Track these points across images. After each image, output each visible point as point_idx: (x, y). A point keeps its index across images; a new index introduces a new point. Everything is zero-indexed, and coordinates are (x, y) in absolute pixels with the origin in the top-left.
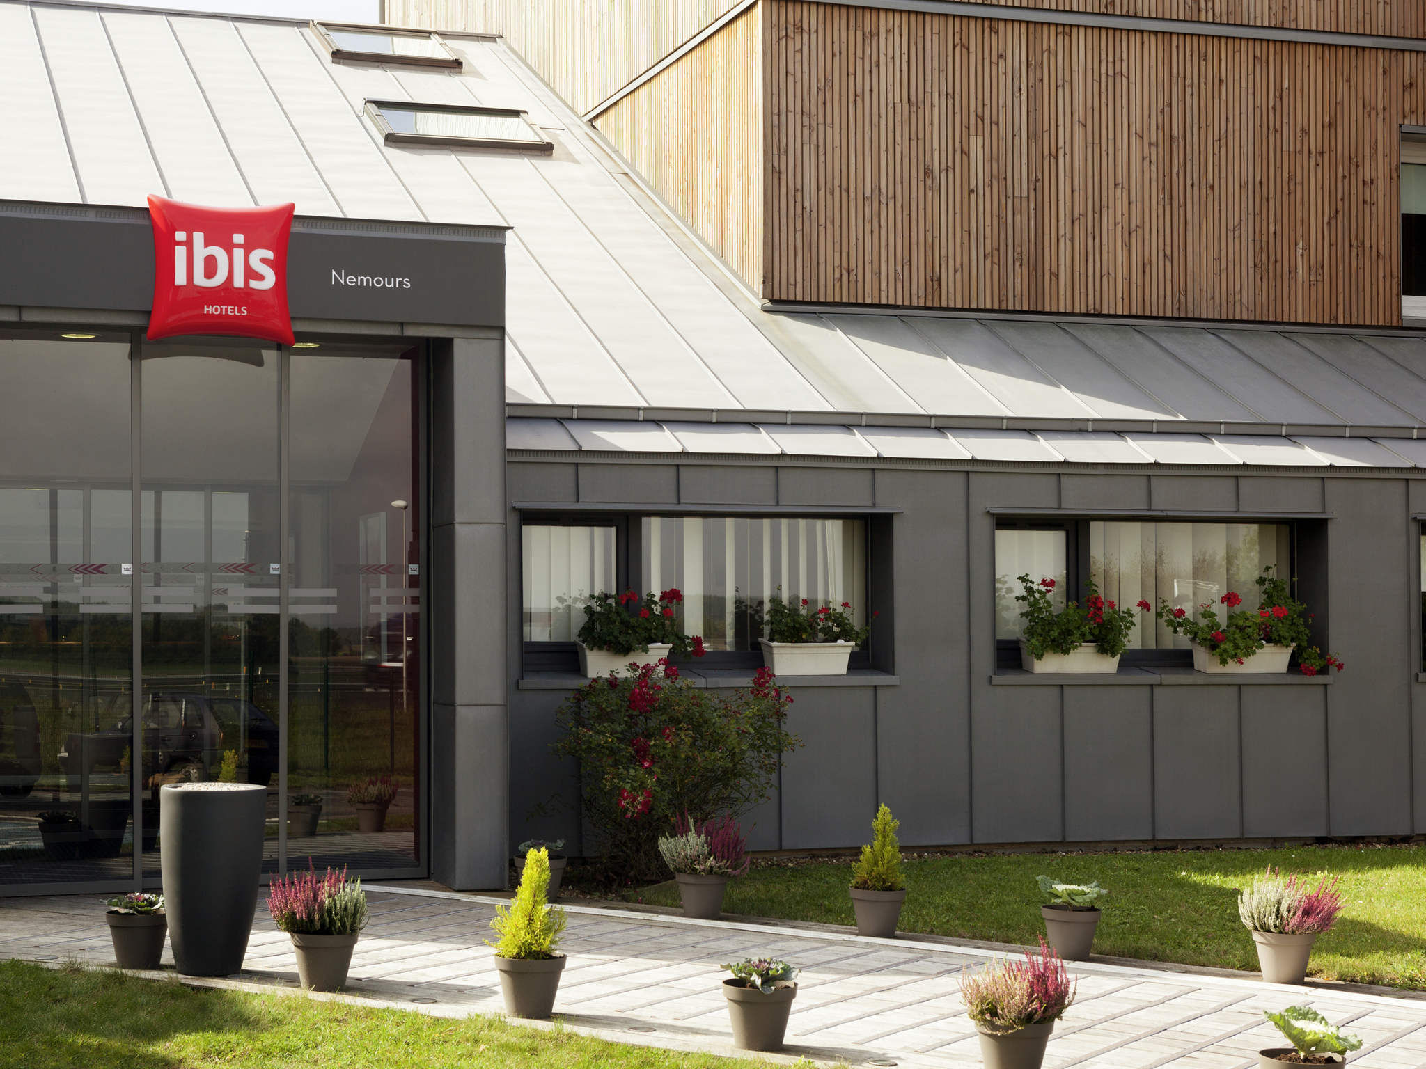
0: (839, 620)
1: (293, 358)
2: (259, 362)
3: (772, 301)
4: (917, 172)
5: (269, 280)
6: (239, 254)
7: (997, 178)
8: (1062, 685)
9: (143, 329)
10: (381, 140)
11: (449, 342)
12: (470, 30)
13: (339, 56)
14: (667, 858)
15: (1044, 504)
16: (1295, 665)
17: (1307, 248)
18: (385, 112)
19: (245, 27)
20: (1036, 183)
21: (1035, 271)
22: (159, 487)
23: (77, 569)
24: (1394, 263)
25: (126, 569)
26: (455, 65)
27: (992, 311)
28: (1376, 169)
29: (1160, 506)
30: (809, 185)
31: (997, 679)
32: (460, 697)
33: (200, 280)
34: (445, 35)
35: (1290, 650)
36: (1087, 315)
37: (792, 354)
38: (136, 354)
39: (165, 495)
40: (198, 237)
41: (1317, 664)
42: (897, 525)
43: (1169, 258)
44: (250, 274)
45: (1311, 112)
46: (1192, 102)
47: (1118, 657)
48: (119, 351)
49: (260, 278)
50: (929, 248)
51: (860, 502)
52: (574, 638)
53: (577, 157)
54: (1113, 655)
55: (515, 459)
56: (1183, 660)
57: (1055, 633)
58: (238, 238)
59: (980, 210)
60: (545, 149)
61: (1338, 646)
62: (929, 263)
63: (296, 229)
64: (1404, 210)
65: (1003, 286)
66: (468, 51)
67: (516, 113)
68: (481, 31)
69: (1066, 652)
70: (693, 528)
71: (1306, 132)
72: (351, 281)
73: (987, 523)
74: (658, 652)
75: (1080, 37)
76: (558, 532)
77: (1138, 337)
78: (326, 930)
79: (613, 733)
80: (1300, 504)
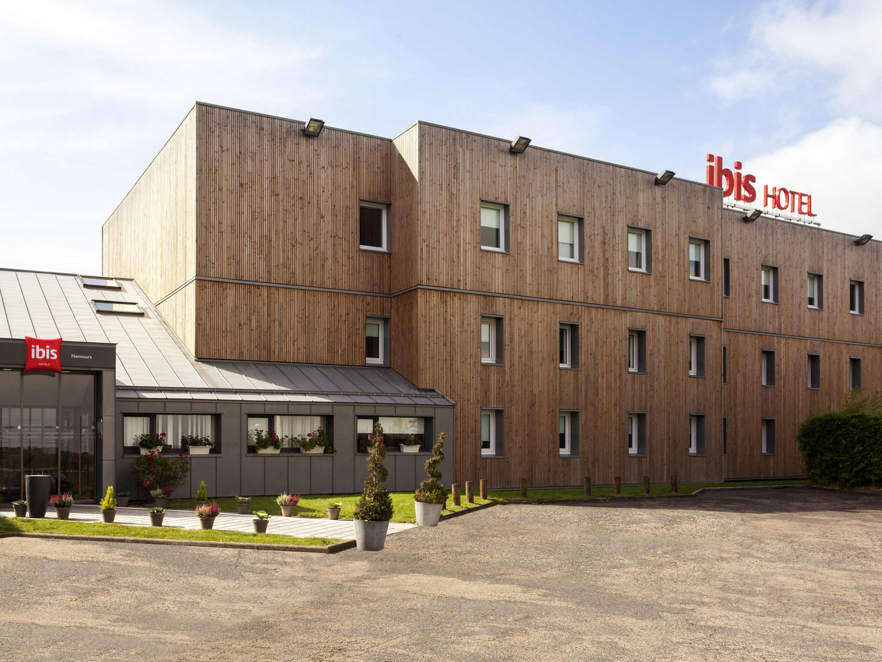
0: (207, 440)
1: (63, 375)
2: (54, 376)
3: (198, 358)
4: (237, 325)
5: (55, 357)
6: (48, 351)
7: (259, 327)
8: (265, 456)
9: (24, 368)
10: (95, 312)
11: (102, 372)
12: (126, 277)
13: (86, 286)
14: (152, 495)
15: (261, 411)
16: (325, 451)
17: (341, 345)
18: (97, 303)
19: (59, 277)
20: (269, 328)
21: (269, 350)
22: (30, 407)
23: (7, 428)
24: (364, 350)
25: (19, 427)
26: (119, 289)
27: (257, 361)
28: (360, 325)
29: (291, 412)
30: (208, 328)
31: (248, 455)
32: (104, 458)
33: (38, 357)
34: (117, 279)
35: (324, 448)
36: (283, 362)
37: (200, 373)
38: (22, 374)
39: (33, 409)
40: (38, 347)
41: (330, 451)
42: (222, 416)
43: (304, 347)
44: (51, 355)
45: (343, 311)
46: (311, 307)
47: (279, 450)
48: (18, 373)
49: (53, 356)
50: (240, 344)
51: (213, 411)
52: (138, 445)
53: (151, 317)
54: (278, 449)
55: (118, 399)
56: (298, 450)
57: (263, 443)
58: (48, 347)
59: (254, 334)
60: (141, 315)
61: (336, 446)
62: (240, 349)
63: (63, 344)
64: (367, 335)
65: (260, 355)
66: (125, 285)
67: (134, 304)
68: (129, 278)
69: (266, 448)
70: (170, 418)
71: (341, 316)
72: (76, 357)
73: (246, 416)
74: (160, 448)
75: (281, 291)
76: (134, 419)
77: (295, 368)
78: (63, 506)
79: (143, 467)
80: (327, 411)
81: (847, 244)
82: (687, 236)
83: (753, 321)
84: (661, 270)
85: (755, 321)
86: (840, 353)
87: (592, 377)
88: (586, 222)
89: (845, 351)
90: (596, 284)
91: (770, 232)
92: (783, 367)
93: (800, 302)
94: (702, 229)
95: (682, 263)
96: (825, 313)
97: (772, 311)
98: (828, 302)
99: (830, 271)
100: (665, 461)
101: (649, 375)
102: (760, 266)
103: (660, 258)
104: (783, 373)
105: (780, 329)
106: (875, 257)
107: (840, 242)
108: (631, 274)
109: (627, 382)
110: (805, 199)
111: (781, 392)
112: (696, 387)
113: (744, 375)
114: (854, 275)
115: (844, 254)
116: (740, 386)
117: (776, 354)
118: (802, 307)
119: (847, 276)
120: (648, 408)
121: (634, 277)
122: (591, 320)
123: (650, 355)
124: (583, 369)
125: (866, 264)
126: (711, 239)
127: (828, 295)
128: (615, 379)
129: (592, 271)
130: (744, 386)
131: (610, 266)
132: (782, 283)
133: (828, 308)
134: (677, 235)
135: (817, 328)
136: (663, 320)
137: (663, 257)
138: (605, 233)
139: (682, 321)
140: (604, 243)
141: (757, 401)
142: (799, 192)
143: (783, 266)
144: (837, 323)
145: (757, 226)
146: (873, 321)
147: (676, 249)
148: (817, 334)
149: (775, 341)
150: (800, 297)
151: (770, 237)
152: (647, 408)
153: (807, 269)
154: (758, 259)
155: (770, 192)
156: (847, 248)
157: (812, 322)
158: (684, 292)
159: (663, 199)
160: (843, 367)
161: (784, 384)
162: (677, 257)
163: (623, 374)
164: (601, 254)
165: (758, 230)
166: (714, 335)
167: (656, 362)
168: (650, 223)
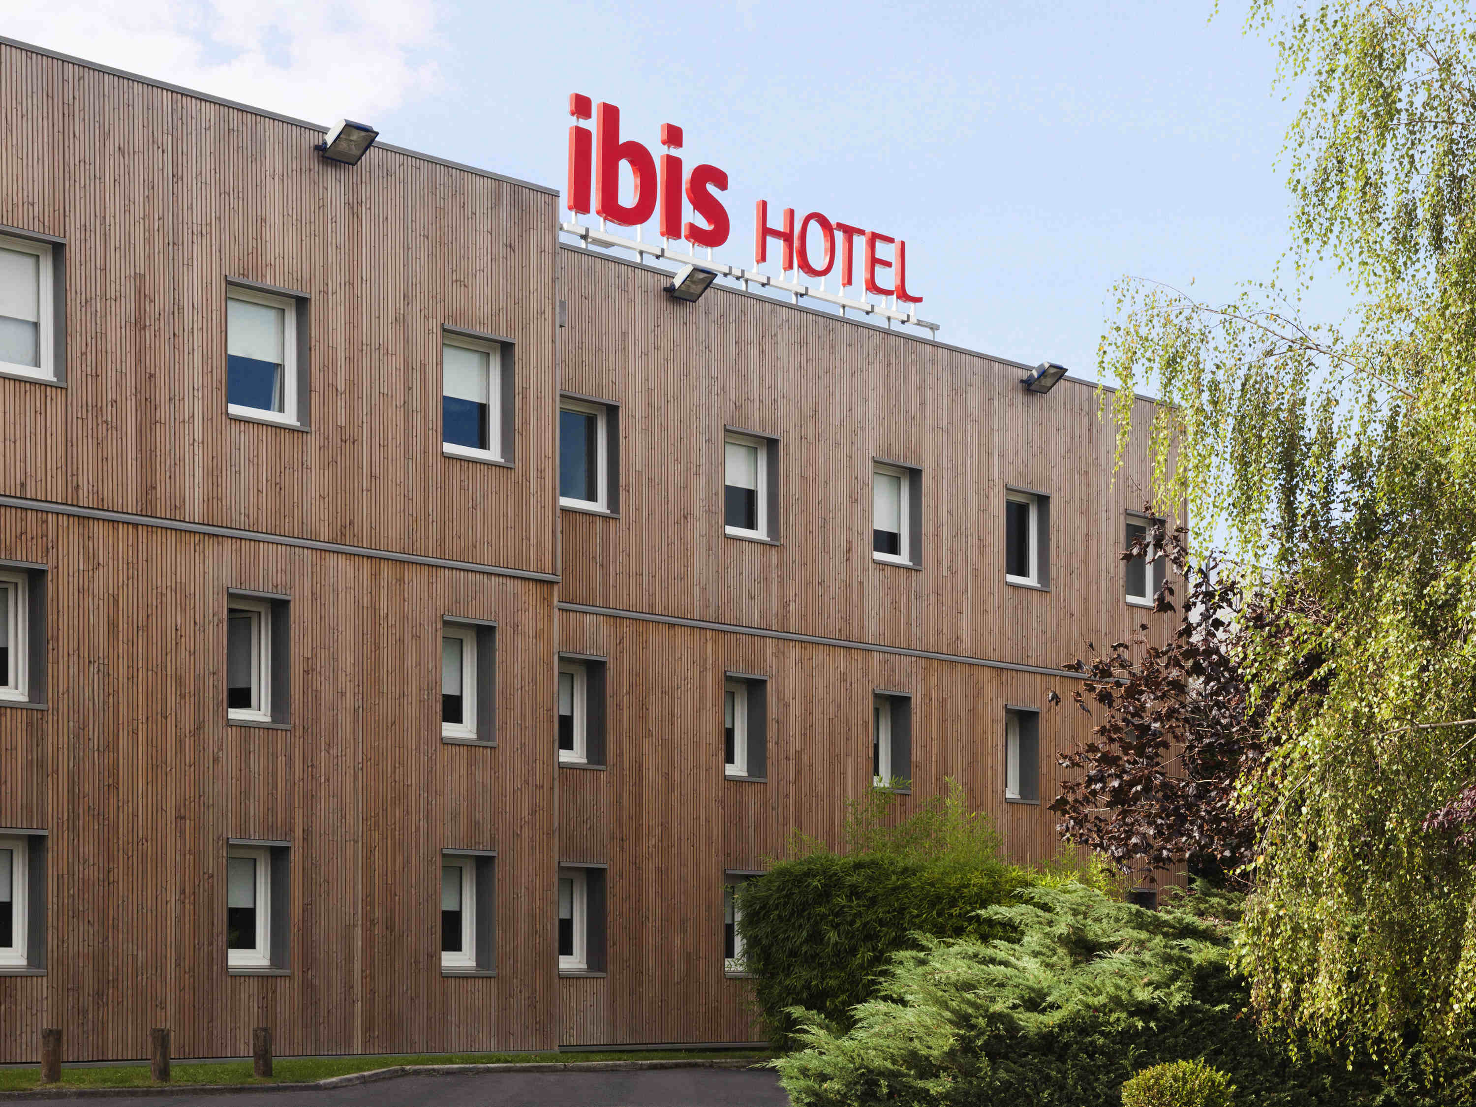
81: (998, 387)
82: (434, 325)
83: (697, 591)
84: (342, 421)
85: (704, 589)
86: (975, 694)
87: (94, 733)
88: (73, 254)
89: (990, 689)
90: (112, 448)
91: (752, 333)
92: (794, 728)
93: (849, 542)
94: (487, 309)
95: (416, 404)
96: (927, 579)
97: (757, 566)
98: (938, 547)
99: (945, 460)
100: (358, 988)
101: (299, 732)
102: (721, 433)
103: (341, 386)
104: (795, 744)
105: (786, 617)
106: (1084, 431)
107: (977, 380)
108: (235, 427)
109: (221, 749)
110: (884, 251)
111: (788, 796)
112: (464, 772)
113: (668, 745)
114: (1021, 474)
115: (989, 414)
116: (652, 775)
117: (770, 687)
118: (854, 556)
119: (996, 475)
120: (298, 832)
121: (246, 438)
122: (91, 558)
123: (306, 672)
124: (63, 707)
125: (1058, 445)
126: (516, 339)
127: (938, 526)
128: (180, 742)
129: (98, 410)
130: (666, 776)
131: (162, 396)
132: (791, 488)
133: (939, 562)
134: (401, 321)
135: (903, 620)
136: (351, 574)
137: (353, 384)
138: (142, 296)
139: (416, 580)
140: (140, 325)
141: (708, 821)
142: (868, 230)
143: (794, 435)
144: (967, 608)
145: (712, 317)
146: (1076, 607)
147: (396, 362)
148: (903, 638)
149: (769, 652)
150: (850, 529)
151: (755, 351)
152: (292, 830)
153: (871, 451)
154: (714, 411)
155: (777, 222)
156: (996, 398)
157: (888, 601)
158: (426, 489)
159: (353, 209)
160: (985, 732)
161: (798, 773)
162: (400, 386)
163: (209, 727)
164: (130, 360)
165: (713, 328)
166: (528, 621)
167: (327, 693)
168: (306, 276)
